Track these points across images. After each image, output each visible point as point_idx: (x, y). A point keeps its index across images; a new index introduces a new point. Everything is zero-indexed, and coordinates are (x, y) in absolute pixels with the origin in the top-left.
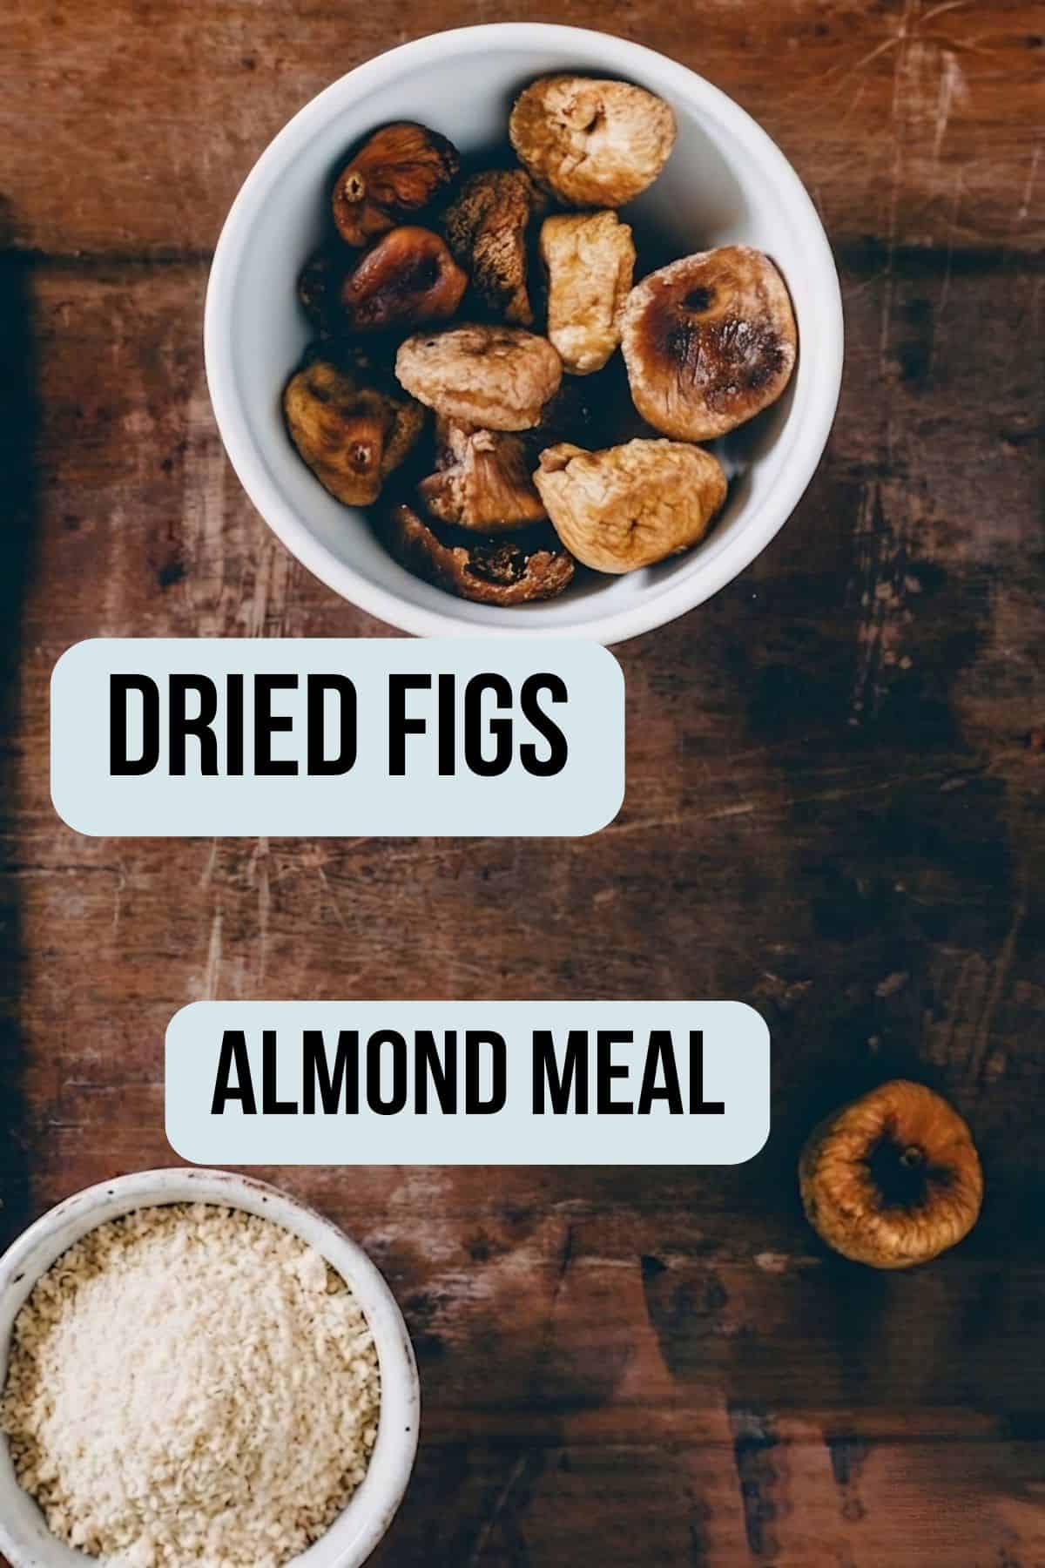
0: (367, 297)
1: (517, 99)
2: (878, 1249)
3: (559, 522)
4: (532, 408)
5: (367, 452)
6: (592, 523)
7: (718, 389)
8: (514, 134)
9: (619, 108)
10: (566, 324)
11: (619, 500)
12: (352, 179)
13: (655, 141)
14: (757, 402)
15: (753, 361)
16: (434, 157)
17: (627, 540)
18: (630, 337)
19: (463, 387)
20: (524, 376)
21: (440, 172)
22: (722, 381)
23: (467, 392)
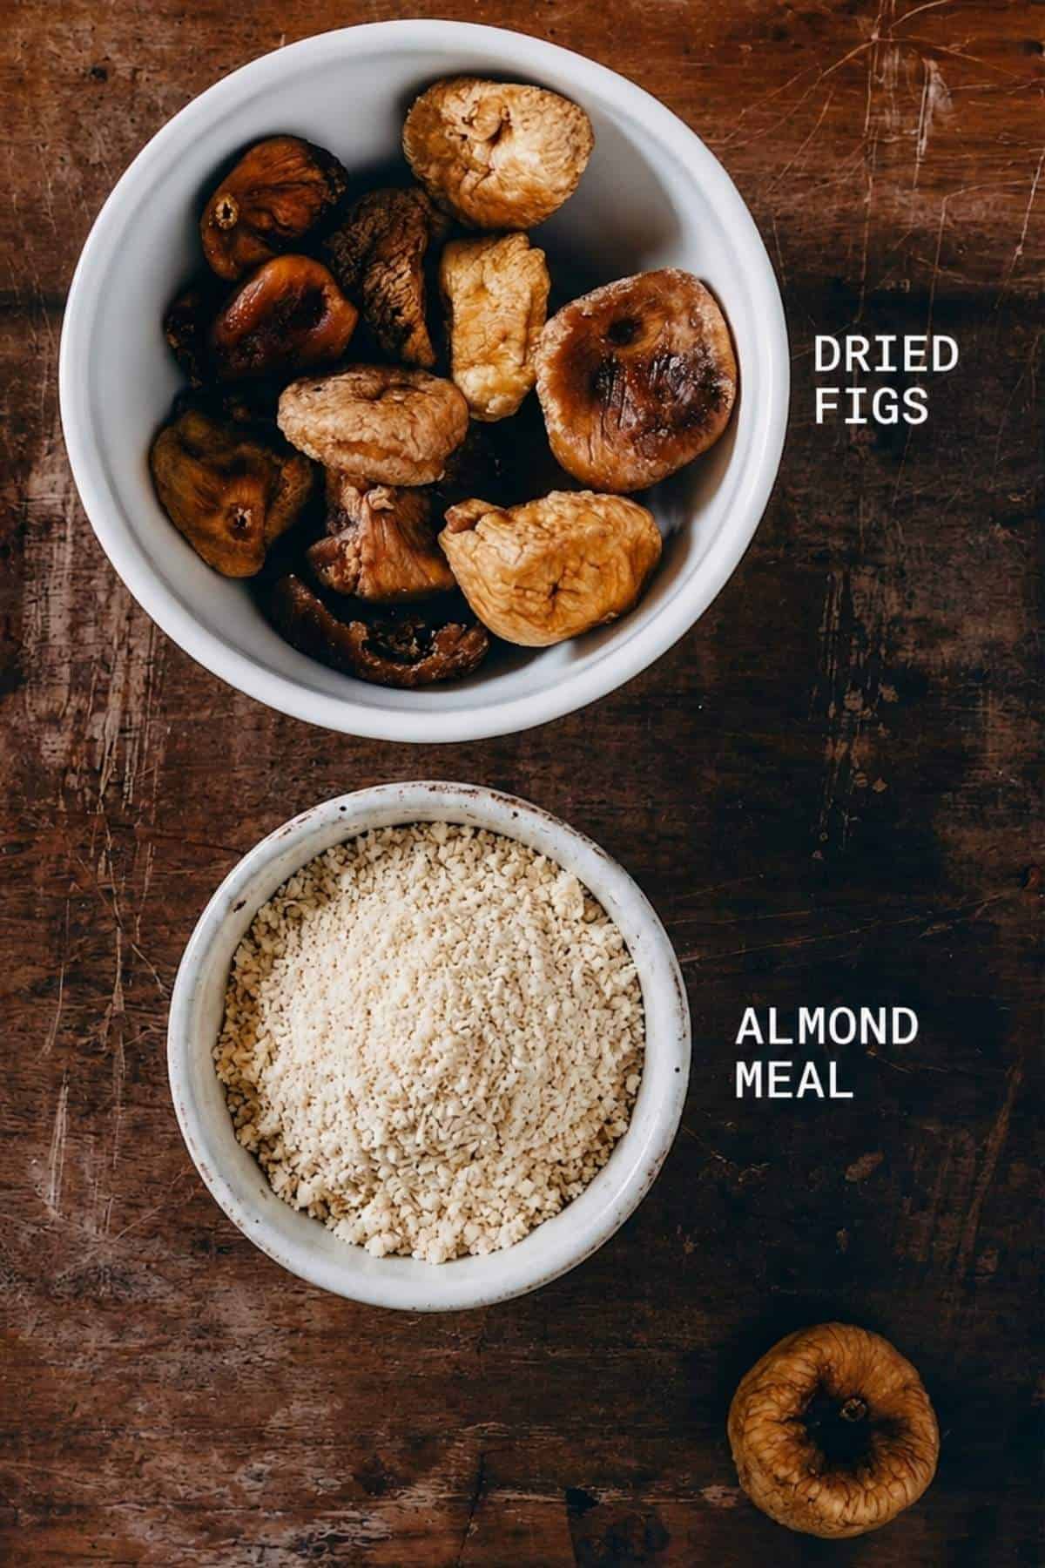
0: (242, 337)
1: (411, 107)
2: (822, 1519)
3: (471, 590)
4: (435, 460)
5: (247, 515)
6: (505, 588)
7: (647, 431)
8: (408, 145)
9: (527, 116)
10: (472, 364)
11: (535, 560)
12: (223, 203)
13: (568, 152)
14: (693, 446)
15: (687, 398)
16: (315, 175)
17: (546, 608)
18: (545, 374)
19: (354, 438)
20: (424, 424)
21: (326, 194)
22: (652, 423)
23: (360, 443)
